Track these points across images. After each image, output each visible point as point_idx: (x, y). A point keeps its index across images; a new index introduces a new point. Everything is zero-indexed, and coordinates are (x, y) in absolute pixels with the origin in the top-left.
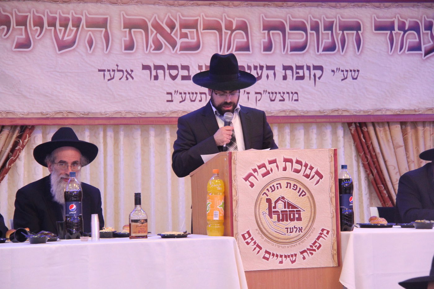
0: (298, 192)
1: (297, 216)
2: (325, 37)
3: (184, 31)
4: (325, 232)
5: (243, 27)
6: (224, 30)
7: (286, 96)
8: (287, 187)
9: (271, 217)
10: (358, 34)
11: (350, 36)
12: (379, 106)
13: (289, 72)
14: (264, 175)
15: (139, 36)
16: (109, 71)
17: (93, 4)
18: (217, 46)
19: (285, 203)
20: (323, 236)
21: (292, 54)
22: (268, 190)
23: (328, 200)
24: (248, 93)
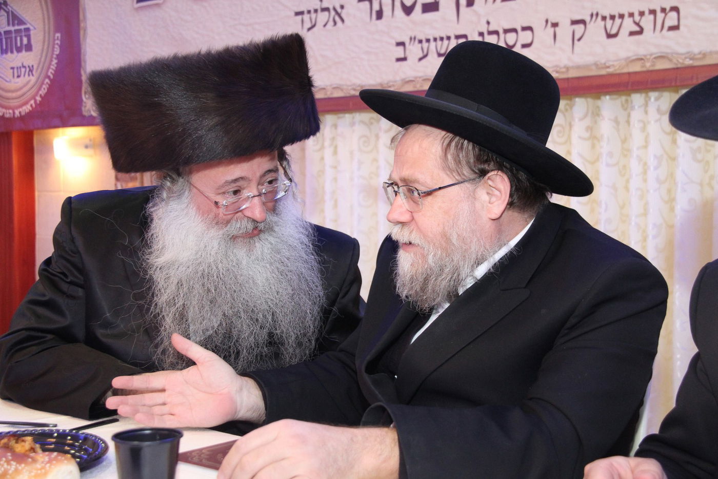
7: (647, 21)
16: (309, 12)
24: (555, 25)
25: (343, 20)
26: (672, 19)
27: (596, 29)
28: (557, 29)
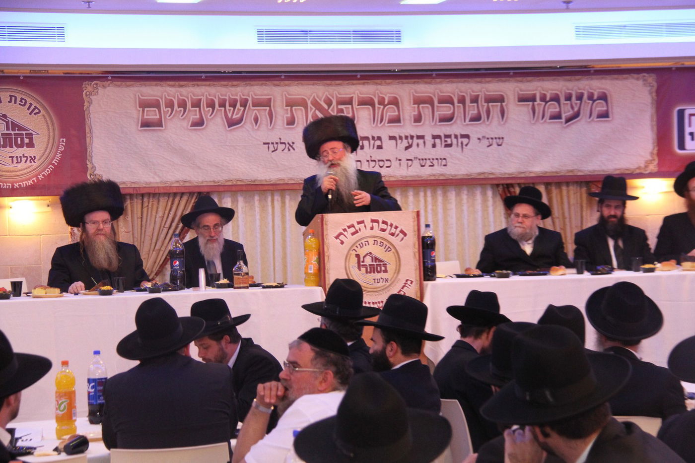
0: (385, 248)
1: (383, 268)
2: (471, 109)
3: (340, 107)
4: (409, 282)
5: (395, 102)
6: (377, 105)
7: (435, 162)
8: (374, 244)
9: (360, 270)
10: (502, 107)
11: (495, 108)
12: (523, 169)
13: (438, 141)
14: (353, 234)
15: (299, 113)
16: (273, 143)
17: (258, 87)
18: (370, 119)
19: (372, 257)
20: (407, 285)
21: (440, 125)
22: (357, 247)
23: (412, 254)
24: (400, 160)
25: (294, 149)
26: (444, 162)
27: (416, 163)
28: (401, 162)
